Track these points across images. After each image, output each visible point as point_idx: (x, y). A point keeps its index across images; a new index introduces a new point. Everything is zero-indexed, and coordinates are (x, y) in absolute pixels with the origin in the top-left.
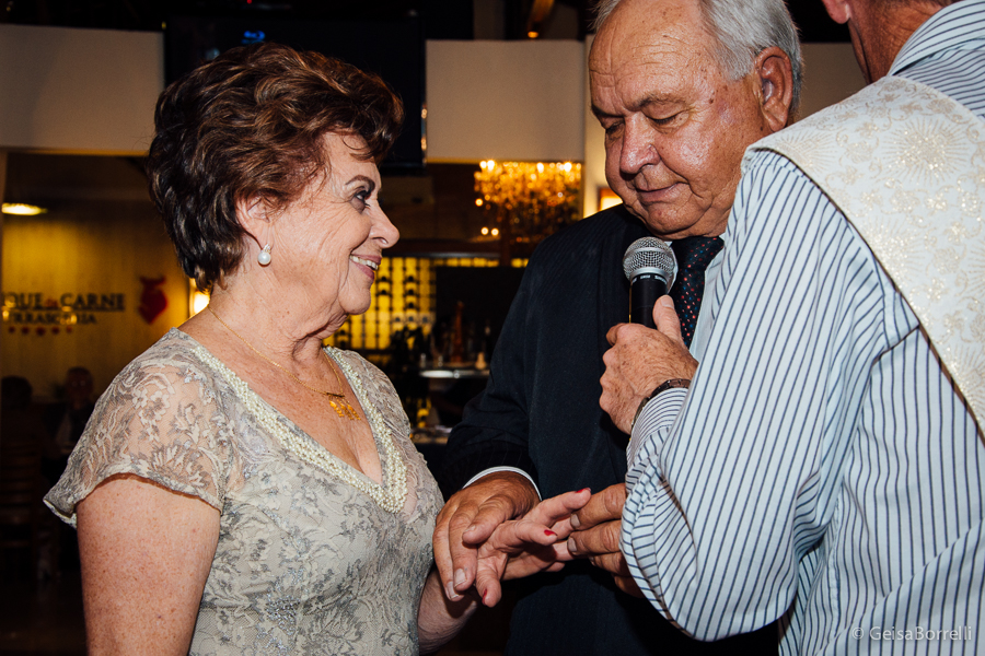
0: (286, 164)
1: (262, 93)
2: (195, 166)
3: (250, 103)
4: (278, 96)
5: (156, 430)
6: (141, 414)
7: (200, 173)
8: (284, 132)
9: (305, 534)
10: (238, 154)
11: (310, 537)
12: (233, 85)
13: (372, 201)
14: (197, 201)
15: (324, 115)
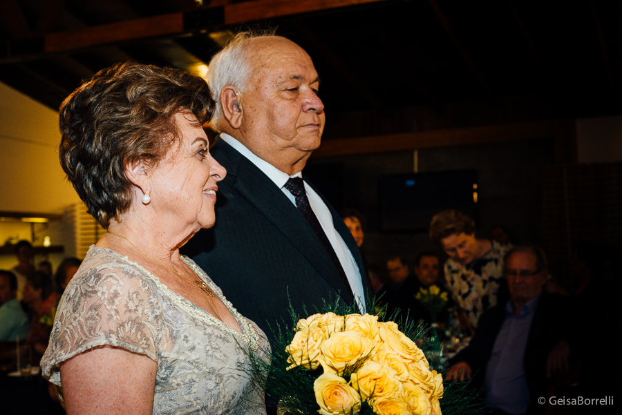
0: (154, 137)
1: (131, 94)
2: (96, 147)
3: (124, 101)
4: (142, 94)
5: (117, 311)
6: (106, 303)
7: (99, 150)
8: (150, 116)
9: (219, 370)
10: (123, 135)
11: (222, 372)
12: (112, 91)
14: (99, 169)
15: (173, 102)
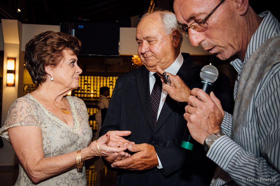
0: (55, 57)
1: (48, 42)
2: (35, 59)
3: (46, 44)
4: (52, 43)
6: (19, 111)
7: (36, 61)
8: (54, 51)
10: (45, 56)
11: (53, 138)
12: (42, 41)
13: (76, 64)
14: (36, 68)
15: (63, 46)
